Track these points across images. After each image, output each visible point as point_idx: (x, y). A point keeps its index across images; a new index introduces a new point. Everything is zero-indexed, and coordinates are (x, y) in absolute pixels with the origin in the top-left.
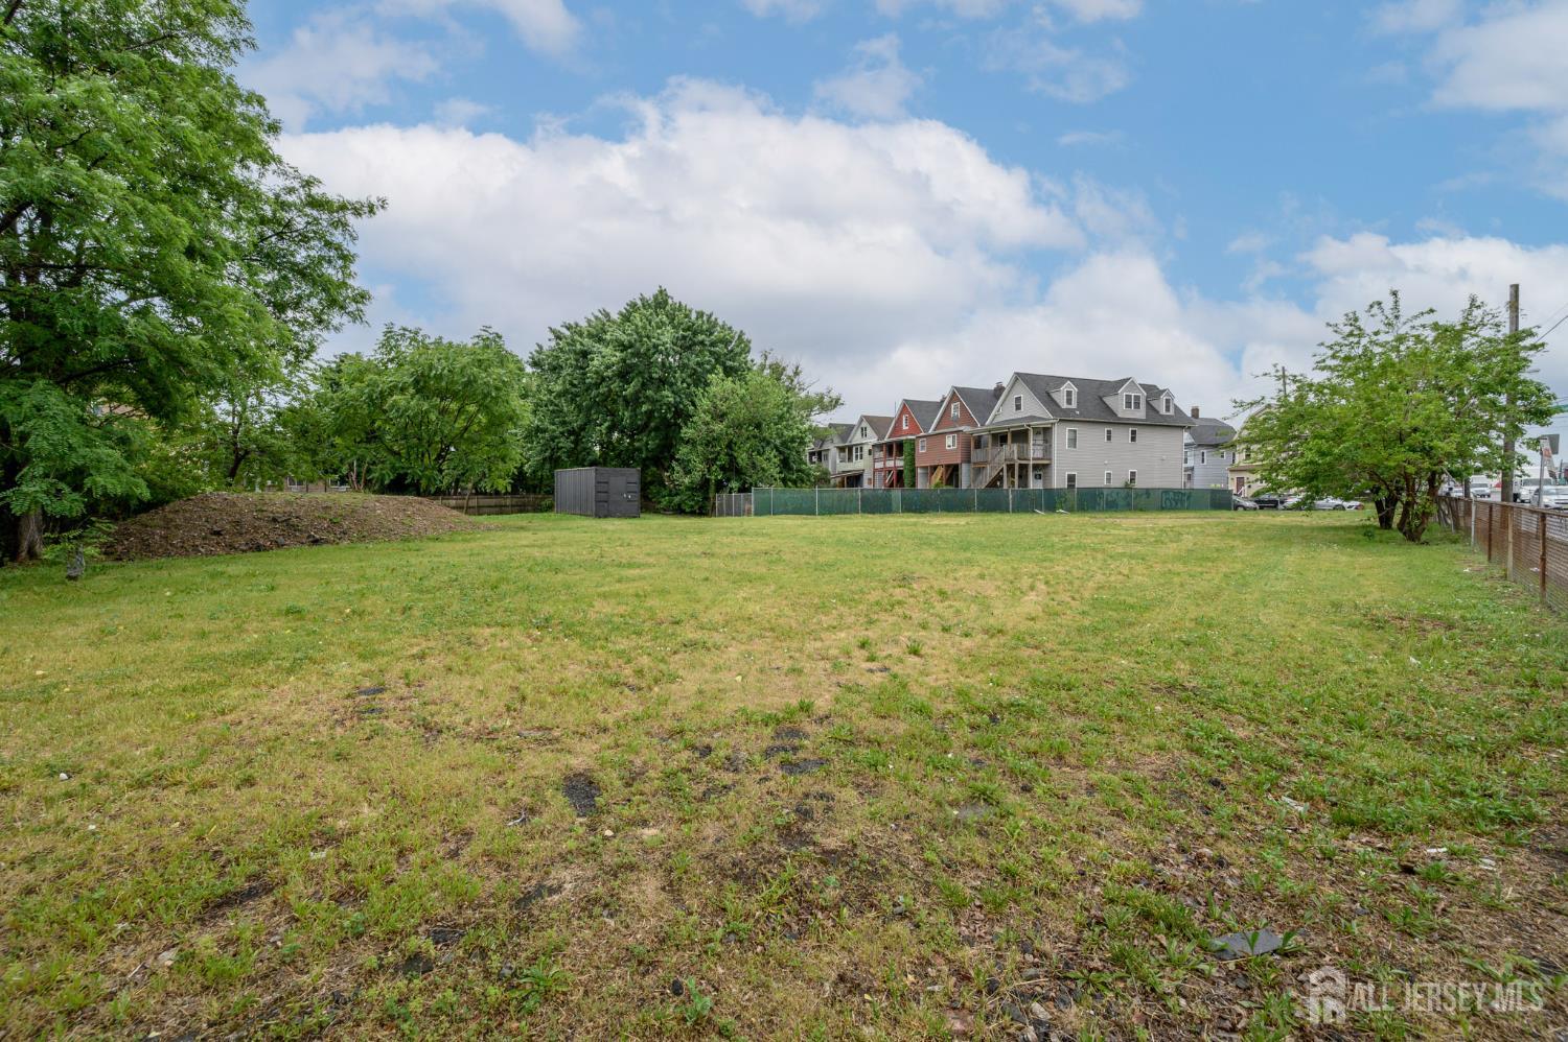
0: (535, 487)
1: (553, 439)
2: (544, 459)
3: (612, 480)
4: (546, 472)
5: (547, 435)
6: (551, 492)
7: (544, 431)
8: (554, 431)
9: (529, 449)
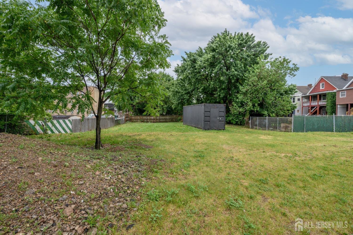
0: (176, 113)
1: (182, 95)
2: (179, 103)
3: (212, 110)
4: (179, 108)
5: (180, 94)
6: (181, 114)
7: (179, 93)
8: (182, 93)
9: (174, 99)
